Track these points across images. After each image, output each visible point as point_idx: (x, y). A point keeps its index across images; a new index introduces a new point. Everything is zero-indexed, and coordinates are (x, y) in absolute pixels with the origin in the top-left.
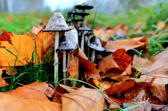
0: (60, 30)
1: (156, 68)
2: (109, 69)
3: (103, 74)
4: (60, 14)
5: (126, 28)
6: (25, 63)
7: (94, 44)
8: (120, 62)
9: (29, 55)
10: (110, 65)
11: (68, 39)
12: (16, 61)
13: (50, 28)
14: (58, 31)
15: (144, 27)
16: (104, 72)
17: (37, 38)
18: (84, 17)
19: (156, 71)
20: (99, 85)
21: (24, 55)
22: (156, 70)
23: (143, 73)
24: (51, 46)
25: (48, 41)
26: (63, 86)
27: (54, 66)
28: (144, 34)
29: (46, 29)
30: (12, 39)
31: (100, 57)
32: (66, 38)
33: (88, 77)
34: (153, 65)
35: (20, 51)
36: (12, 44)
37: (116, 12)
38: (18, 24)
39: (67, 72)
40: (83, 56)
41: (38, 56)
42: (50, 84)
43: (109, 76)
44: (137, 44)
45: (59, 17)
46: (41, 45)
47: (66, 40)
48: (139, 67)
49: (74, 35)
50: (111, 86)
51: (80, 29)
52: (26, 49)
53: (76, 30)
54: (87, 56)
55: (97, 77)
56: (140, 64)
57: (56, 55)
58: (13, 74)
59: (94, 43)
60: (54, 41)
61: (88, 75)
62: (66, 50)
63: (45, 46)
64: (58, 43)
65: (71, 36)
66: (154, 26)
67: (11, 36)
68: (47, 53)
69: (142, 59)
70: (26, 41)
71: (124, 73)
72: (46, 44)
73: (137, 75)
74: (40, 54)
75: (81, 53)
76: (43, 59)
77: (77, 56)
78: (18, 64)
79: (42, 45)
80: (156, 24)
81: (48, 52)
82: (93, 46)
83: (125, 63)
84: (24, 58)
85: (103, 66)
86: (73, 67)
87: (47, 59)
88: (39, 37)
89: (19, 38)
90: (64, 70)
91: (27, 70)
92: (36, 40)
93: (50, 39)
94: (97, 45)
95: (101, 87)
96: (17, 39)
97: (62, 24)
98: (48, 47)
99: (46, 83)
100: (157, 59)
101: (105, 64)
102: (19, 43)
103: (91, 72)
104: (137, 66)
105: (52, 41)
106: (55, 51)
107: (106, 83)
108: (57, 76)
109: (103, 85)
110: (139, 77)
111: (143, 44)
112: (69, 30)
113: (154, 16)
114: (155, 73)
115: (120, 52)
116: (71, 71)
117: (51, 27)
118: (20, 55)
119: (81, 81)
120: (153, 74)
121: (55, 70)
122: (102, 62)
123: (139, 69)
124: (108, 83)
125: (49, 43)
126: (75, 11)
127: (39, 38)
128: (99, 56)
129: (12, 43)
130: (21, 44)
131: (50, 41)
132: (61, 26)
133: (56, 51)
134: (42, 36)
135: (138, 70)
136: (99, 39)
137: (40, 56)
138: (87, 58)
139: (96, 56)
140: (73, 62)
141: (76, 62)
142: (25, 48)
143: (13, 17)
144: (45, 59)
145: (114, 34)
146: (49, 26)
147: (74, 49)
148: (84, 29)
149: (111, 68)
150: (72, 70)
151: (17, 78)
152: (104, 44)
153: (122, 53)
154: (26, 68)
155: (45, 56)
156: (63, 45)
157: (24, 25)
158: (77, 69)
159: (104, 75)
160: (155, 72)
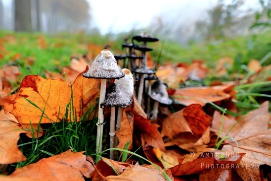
0: (108, 77)
1: (246, 135)
2: (177, 133)
3: (168, 139)
4: (109, 54)
5: (204, 66)
6: (55, 120)
7: (157, 93)
8: (194, 121)
9: (62, 108)
10: (179, 127)
11: (119, 89)
12: (42, 116)
13: (93, 73)
14: (105, 78)
15: (230, 66)
16: (171, 137)
17: (75, 84)
18: (145, 54)
19: (246, 141)
20: (162, 157)
21: (55, 108)
22: (247, 139)
23: (226, 142)
24: (95, 97)
25: (90, 89)
26: (108, 161)
27: (96, 127)
28: (229, 77)
29: (88, 74)
30: (39, 85)
31: (166, 111)
32: (116, 87)
33: (146, 143)
34: (242, 131)
35: (49, 102)
36: (38, 92)
37: (191, 42)
38: (53, 52)
39: (115, 136)
40: (141, 112)
41: (74, 110)
42: (89, 157)
43: (177, 144)
44: (219, 95)
45: (108, 58)
46: (80, 94)
47: (116, 90)
48: (222, 131)
49: (128, 82)
50: (179, 162)
51: (138, 71)
52: (57, 100)
53: (132, 75)
54: (146, 111)
55: (159, 145)
56: (223, 128)
57: (101, 111)
58: (36, 137)
59: (157, 91)
60: (99, 89)
61: (147, 141)
62: (115, 106)
63: (86, 96)
64: (105, 94)
65: (125, 83)
66: (244, 67)
67: (37, 81)
68: (88, 106)
69: (226, 118)
70: (59, 89)
71: (199, 142)
72: (87, 92)
73: (218, 145)
74: (79, 107)
75: (138, 108)
76: (83, 114)
77: (131, 114)
78: (44, 121)
79: (82, 94)
80: (246, 64)
81: (90, 105)
82: (156, 97)
83: (201, 124)
84: (54, 112)
85: (169, 127)
86: (125, 131)
87: (88, 116)
88: (79, 83)
89: (48, 84)
90: (112, 134)
91: (57, 131)
92: (73, 87)
93: (94, 86)
94: (162, 95)
95: (164, 161)
96: (45, 85)
97: (112, 68)
98: (90, 97)
99: (84, 154)
100: (248, 121)
101: (172, 125)
102: (48, 91)
103: (151, 136)
104: (219, 130)
105: (97, 90)
106: (100, 106)
107: (173, 154)
108: (101, 142)
109: (169, 157)
110: (220, 148)
111: (228, 96)
112: (121, 78)
113: (245, 52)
114: (245, 144)
115: (194, 108)
116: (122, 137)
117: (96, 71)
118: (49, 108)
119: (134, 154)
120: (241, 145)
121: (98, 133)
122: (167, 120)
123: (221, 134)
124: (175, 153)
125: (92, 92)
126: (133, 43)
127: (77, 84)
128: (164, 110)
129: (38, 90)
130: (51, 92)
131: (93, 89)
132: (110, 71)
133: (102, 105)
134: (83, 81)
135: (219, 136)
136: (165, 84)
137: (78, 110)
138: (145, 116)
139: (159, 109)
140: (125, 123)
141: (130, 123)
142: (57, 97)
143: (47, 41)
144: (84, 114)
145: (187, 76)
146: (92, 69)
147: (127, 104)
148: (143, 72)
149: (181, 131)
150: (123, 135)
151: (42, 144)
152: (171, 92)
153: (197, 110)
154: (56, 128)
155: (85, 110)
156: (111, 97)
157: (61, 53)
158: (131, 133)
159: (170, 140)
160: (244, 141)
